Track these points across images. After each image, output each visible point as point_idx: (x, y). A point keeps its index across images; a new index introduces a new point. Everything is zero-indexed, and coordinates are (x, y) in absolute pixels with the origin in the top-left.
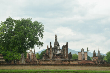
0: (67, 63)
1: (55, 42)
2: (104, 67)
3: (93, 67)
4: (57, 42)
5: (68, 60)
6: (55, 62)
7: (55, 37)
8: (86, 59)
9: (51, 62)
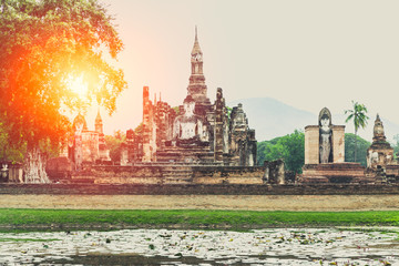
0: (216, 180)
1: (191, 79)
2: (364, 197)
3: (316, 197)
4: (203, 79)
5: (220, 169)
6: (161, 176)
7: (194, 55)
8: (339, 159)
9: (143, 176)
